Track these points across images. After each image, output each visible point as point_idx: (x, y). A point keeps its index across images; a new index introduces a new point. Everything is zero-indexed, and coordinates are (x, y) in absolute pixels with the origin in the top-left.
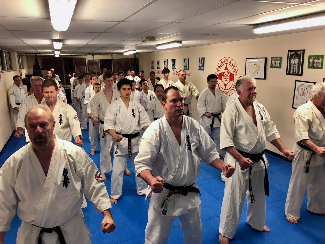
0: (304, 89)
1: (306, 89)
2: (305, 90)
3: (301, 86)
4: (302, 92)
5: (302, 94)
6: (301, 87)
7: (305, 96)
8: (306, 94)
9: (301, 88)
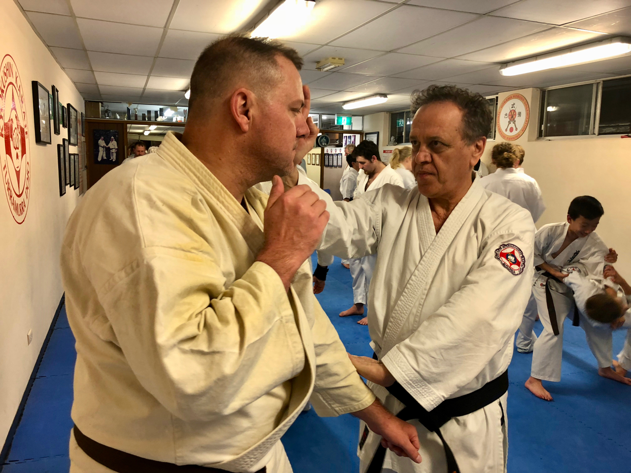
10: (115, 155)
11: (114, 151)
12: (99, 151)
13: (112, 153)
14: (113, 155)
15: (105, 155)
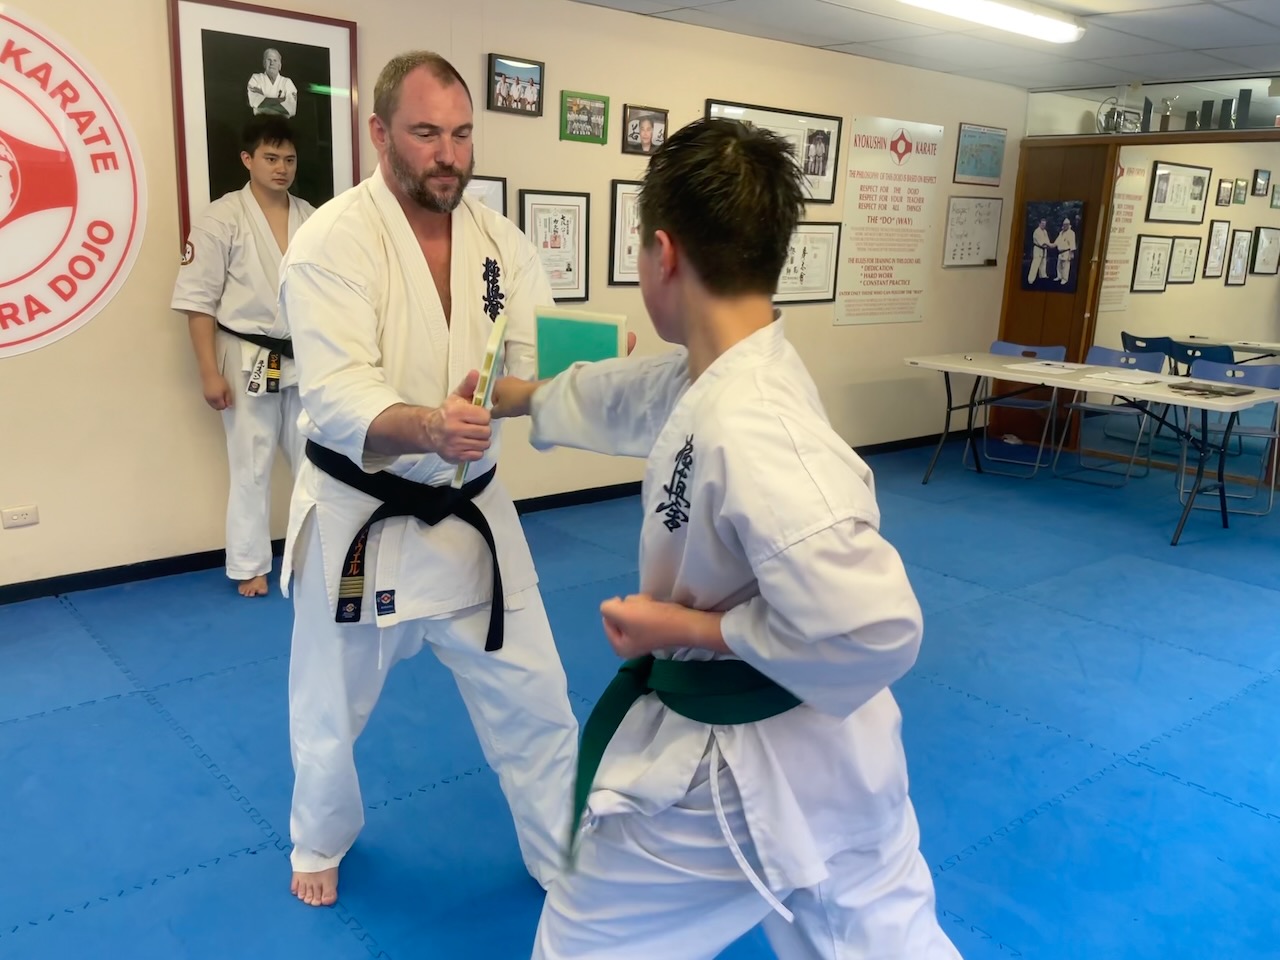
0: (556, 221)
1: (560, 221)
2: (559, 224)
3: (541, 210)
4: (549, 235)
5: (548, 240)
6: (542, 216)
7: (562, 246)
8: (562, 240)
9: (545, 220)
10: (1067, 266)
11: (1066, 257)
12: (1032, 259)
13: (1063, 261)
14: (1062, 268)
15: (1044, 267)
